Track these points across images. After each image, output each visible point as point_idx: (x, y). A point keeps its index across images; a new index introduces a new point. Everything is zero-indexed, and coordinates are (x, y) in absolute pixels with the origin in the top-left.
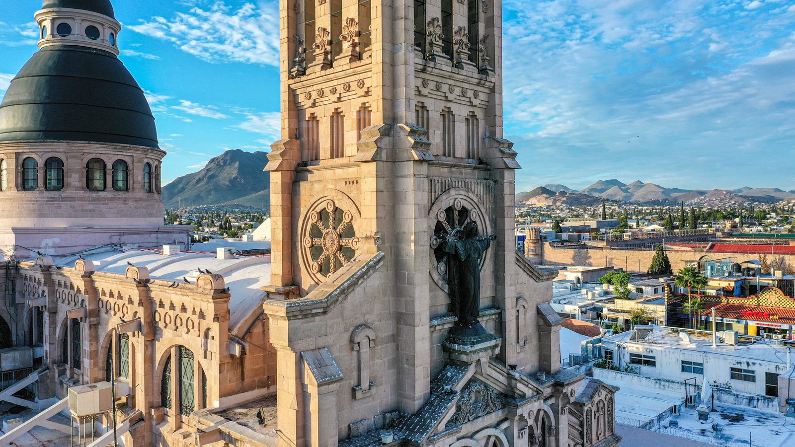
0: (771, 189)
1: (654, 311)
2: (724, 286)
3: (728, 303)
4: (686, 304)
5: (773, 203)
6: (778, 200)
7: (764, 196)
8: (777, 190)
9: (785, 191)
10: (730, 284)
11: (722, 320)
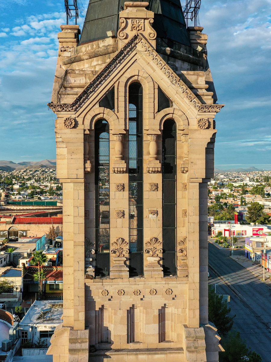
0: (8, 161)
1: (12, 282)
2: (51, 258)
3: (57, 270)
4: (35, 275)
5: (10, 171)
6: (13, 169)
7: (5, 166)
8: (11, 162)
9: (15, 163)
10: (54, 256)
11: (55, 282)
